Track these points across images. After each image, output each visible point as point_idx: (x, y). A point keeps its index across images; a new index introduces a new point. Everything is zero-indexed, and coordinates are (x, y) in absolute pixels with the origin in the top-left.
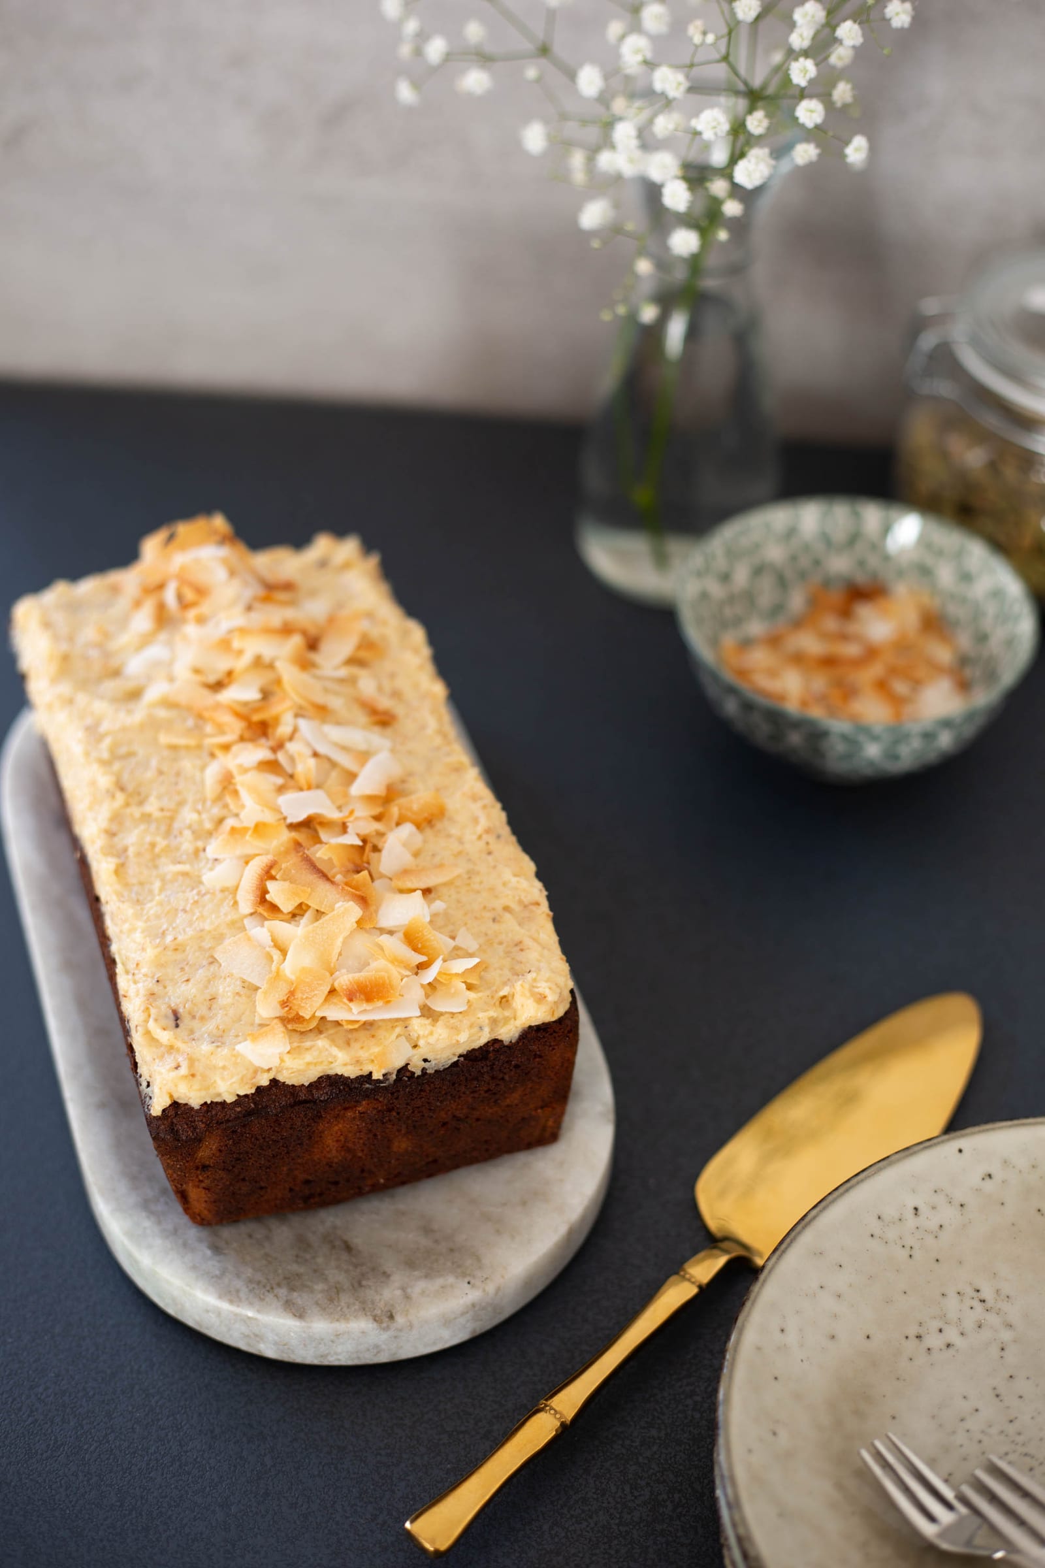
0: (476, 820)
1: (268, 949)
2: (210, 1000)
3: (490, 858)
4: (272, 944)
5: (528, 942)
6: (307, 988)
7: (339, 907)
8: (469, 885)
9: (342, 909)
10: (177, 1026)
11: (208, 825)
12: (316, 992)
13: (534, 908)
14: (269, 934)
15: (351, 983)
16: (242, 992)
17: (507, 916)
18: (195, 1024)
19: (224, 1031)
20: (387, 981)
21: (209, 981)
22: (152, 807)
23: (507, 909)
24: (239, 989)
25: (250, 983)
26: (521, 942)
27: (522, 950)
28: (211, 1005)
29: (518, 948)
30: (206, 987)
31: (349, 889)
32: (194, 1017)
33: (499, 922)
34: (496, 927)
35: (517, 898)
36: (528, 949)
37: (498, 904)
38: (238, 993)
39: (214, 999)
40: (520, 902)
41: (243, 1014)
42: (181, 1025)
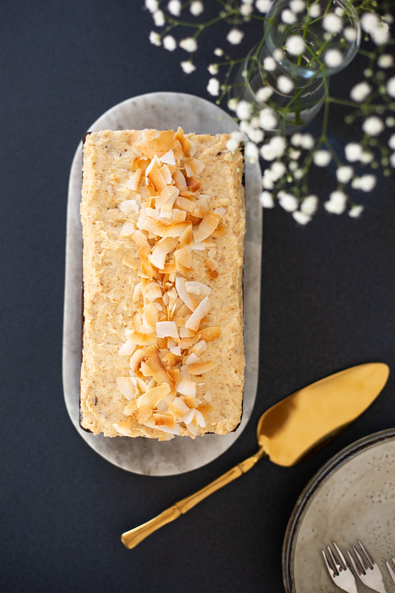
0: (230, 342)
1: (135, 387)
2: (110, 398)
3: (229, 361)
4: (137, 386)
5: (230, 401)
6: (143, 413)
7: (164, 385)
8: (217, 371)
9: (164, 386)
10: (96, 405)
11: (130, 315)
12: (146, 416)
13: (237, 387)
14: (137, 383)
15: (158, 417)
16: (122, 400)
17: (227, 388)
18: (102, 406)
19: (111, 413)
20: (171, 420)
21: (111, 390)
22: (111, 296)
23: (228, 385)
24: (120, 399)
25: (125, 397)
26: (228, 400)
27: (227, 404)
28: (110, 400)
29: (225, 402)
30: (110, 392)
31: (170, 376)
32: (102, 403)
33: (223, 390)
34: (221, 391)
35: (233, 382)
36: (230, 404)
37: (226, 382)
38: (120, 400)
39: (111, 398)
40: (234, 383)
41: (119, 409)
42: (97, 405)
